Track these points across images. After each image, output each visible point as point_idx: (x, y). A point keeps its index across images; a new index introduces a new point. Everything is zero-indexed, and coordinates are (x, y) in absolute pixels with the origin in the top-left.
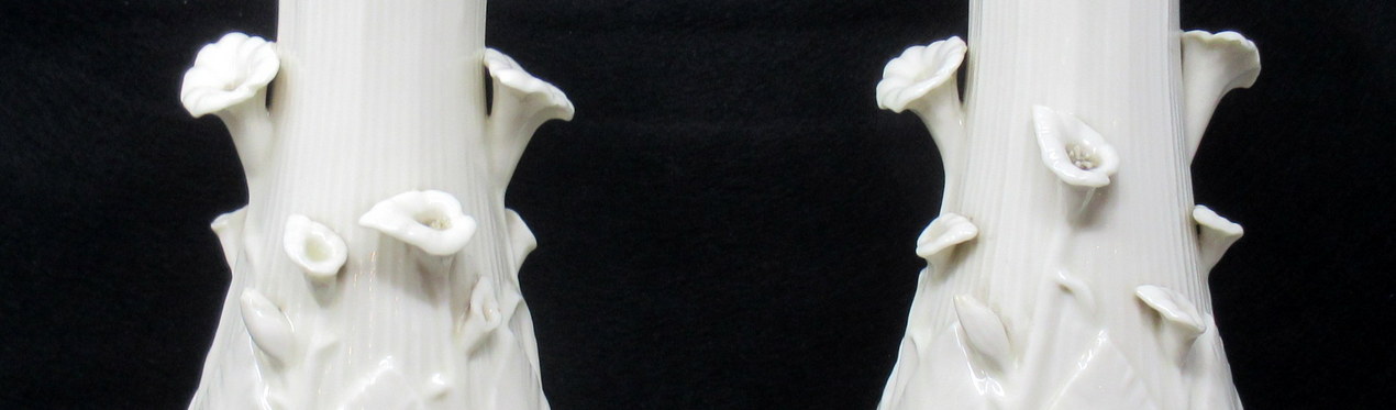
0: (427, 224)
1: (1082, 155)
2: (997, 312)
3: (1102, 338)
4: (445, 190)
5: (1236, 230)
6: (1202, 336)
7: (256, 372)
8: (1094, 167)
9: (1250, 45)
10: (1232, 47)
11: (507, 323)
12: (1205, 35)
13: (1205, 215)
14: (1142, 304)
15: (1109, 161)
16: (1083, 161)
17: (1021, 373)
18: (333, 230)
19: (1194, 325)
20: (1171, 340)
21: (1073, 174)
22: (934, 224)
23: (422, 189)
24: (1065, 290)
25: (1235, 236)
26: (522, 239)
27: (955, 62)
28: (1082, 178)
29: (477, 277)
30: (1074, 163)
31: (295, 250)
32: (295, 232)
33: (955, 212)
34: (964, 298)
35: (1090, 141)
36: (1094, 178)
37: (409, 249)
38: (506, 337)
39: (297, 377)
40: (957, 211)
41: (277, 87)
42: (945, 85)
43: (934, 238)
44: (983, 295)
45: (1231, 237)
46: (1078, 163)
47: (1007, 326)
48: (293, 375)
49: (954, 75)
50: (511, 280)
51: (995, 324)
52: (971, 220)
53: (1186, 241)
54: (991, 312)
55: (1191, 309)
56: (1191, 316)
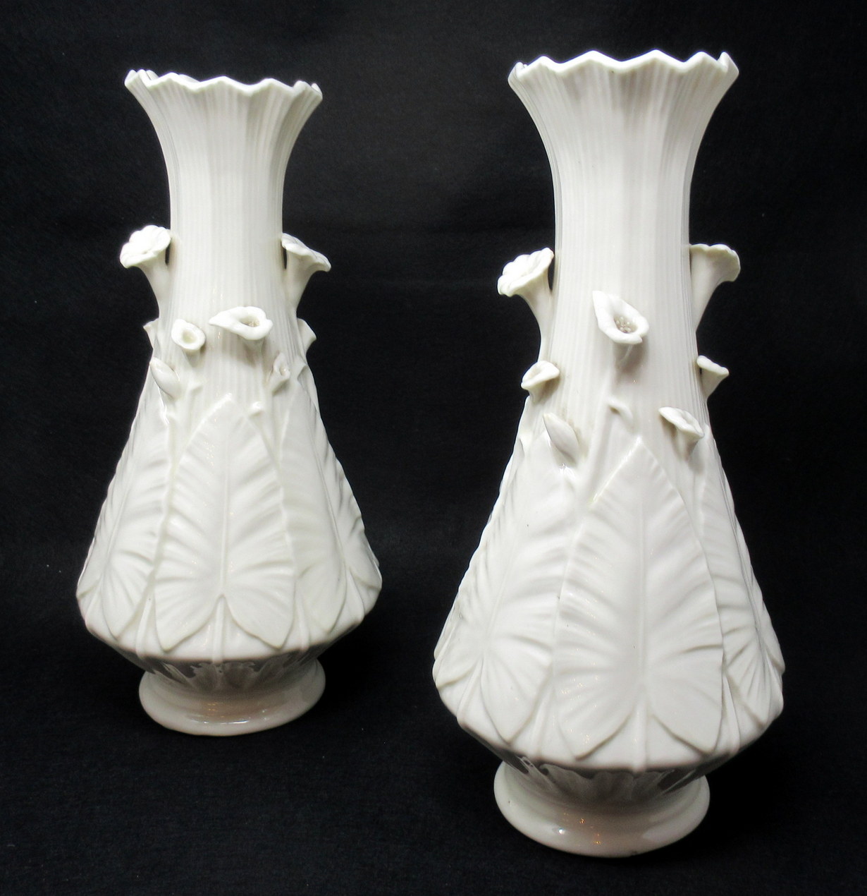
0: (247, 324)
1: (625, 323)
2: (571, 424)
3: (638, 441)
4: (258, 306)
5: (724, 371)
6: (701, 440)
8: (632, 331)
9: (734, 253)
10: (722, 256)
11: (296, 377)
12: (705, 247)
13: (705, 362)
14: (664, 420)
15: (642, 328)
16: (625, 327)
17: (586, 465)
18: (198, 327)
19: (696, 433)
20: (682, 442)
21: (619, 336)
22: (533, 368)
23: (245, 306)
24: (615, 411)
25: (724, 375)
26: (307, 335)
27: (546, 264)
28: (624, 338)
29: (278, 353)
30: (619, 328)
31: (177, 338)
32: (178, 328)
34: (551, 416)
35: (630, 313)
36: (633, 338)
39: (181, 404)
40: (547, 359)
41: (170, 252)
42: (540, 278)
43: (533, 376)
44: (563, 414)
45: (720, 376)
46: (621, 328)
47: (577, 433)
48: (179, 403)
49: (545, 272)
50: (301, 356)
51: (569, 432)
52: (556, 365)
53: (693, 379)
54: (568, 425)
55: (696, 422)
56: (694, 427)
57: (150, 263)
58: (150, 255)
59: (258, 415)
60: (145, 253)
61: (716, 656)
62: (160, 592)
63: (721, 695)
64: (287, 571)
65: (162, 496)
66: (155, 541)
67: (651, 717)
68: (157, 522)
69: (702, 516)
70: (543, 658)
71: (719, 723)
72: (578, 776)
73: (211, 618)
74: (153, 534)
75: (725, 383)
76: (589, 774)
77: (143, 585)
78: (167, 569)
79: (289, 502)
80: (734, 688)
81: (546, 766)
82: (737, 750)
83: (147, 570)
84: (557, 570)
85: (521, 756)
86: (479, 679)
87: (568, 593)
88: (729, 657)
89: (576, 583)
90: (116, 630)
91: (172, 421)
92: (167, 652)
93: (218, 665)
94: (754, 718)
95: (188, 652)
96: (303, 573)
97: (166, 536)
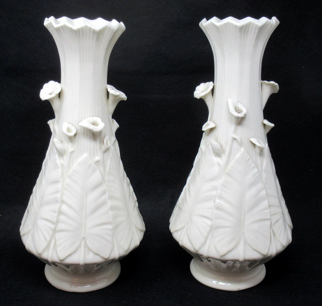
0: (94, 125)
1: (238, 110)
2: (219, 143)
3: (242, 149)
4: (98, 117)
5: (272, 125)
6: (264, 149)
7: (57, 156)
8: (241, 112)
9: (276, 84)
10: (272, 85)
11: (112, 145)
12: (267, 82)
13: (266, 122)
14: (251, 142)
15: (244, 111)
16: (239, 111)
17: (225, 157)
18: (73, 125)
19: (263, 147)
20: (258, 150)
21: (236, 114)
22: (206, 123)
23: (93, 117)
24: (234, 139)
25: (272, 127)
26: (116, 125)
27: (211, 88)
28: (238, 115)
29: (105, 135)
30: (236, 111)
31: (65, 130)
32: (65, 126)
33: (211, 121)
34: (212, 141)
35: (240, 106)
36: (241, 115)
37: (90, 130)
38: (112, 148)
39: (66, 157)
40: (211, 120)
41: (61, 93)
42: (209, 93)
43: (206, 126)
44: (216, 140)
47: (221, 147)
48: (65, 157)
49: (211, 91)
50: (113, 135)
51: (219, 146)
52: (214, 123)
53: (262, 128)
54: (218, 143)
55: (262, 143)
56: (262, 145)
57: (53, 99)
58: (53, 95)
59: (97, 162)
60: (51, 94)
61: (268, 223)
62: (58, 235)
63: (270, 236)
64: (110, 227)
65: (58, 196)
66: (56, 215)
67: (246, 243)
68: (56, 207)
69: (264, 175)
70: (209, 223)
71: (269, 245)
72: (220, 262)
73: (79, 247)
74: (55, 212)
75: (273, 129)
76: (225, 262)
77: (51, 232)
78: (61, 226)
79: (111, 198)
80: (274, 233)
81: (210, 259)
82: (275, 255)
83: (53, 226)
84: (214, 193)
85: (201, 255)
86: (187, 229)
87: (218, 201)
88: (273, 223)
89: (221, 197)
90: (40, 251)
91: (62, 165)
92: (62, 260)
93: (82, 266)
94: (281, 244)
95: (70, 261)
96: (116, 227)
97: (60, 212)
